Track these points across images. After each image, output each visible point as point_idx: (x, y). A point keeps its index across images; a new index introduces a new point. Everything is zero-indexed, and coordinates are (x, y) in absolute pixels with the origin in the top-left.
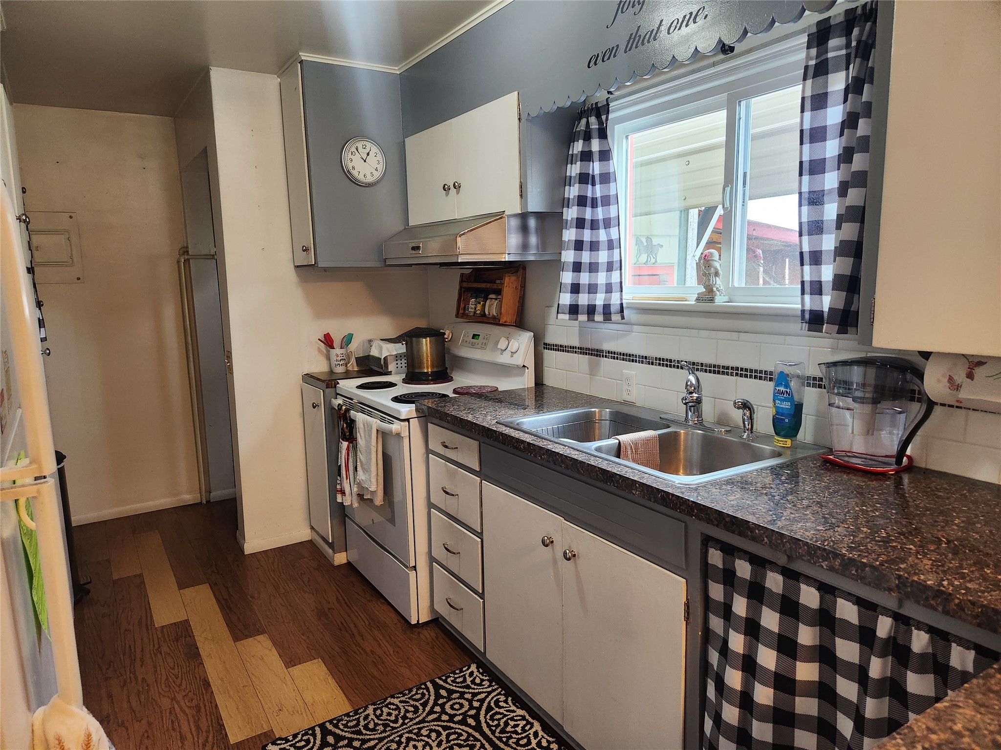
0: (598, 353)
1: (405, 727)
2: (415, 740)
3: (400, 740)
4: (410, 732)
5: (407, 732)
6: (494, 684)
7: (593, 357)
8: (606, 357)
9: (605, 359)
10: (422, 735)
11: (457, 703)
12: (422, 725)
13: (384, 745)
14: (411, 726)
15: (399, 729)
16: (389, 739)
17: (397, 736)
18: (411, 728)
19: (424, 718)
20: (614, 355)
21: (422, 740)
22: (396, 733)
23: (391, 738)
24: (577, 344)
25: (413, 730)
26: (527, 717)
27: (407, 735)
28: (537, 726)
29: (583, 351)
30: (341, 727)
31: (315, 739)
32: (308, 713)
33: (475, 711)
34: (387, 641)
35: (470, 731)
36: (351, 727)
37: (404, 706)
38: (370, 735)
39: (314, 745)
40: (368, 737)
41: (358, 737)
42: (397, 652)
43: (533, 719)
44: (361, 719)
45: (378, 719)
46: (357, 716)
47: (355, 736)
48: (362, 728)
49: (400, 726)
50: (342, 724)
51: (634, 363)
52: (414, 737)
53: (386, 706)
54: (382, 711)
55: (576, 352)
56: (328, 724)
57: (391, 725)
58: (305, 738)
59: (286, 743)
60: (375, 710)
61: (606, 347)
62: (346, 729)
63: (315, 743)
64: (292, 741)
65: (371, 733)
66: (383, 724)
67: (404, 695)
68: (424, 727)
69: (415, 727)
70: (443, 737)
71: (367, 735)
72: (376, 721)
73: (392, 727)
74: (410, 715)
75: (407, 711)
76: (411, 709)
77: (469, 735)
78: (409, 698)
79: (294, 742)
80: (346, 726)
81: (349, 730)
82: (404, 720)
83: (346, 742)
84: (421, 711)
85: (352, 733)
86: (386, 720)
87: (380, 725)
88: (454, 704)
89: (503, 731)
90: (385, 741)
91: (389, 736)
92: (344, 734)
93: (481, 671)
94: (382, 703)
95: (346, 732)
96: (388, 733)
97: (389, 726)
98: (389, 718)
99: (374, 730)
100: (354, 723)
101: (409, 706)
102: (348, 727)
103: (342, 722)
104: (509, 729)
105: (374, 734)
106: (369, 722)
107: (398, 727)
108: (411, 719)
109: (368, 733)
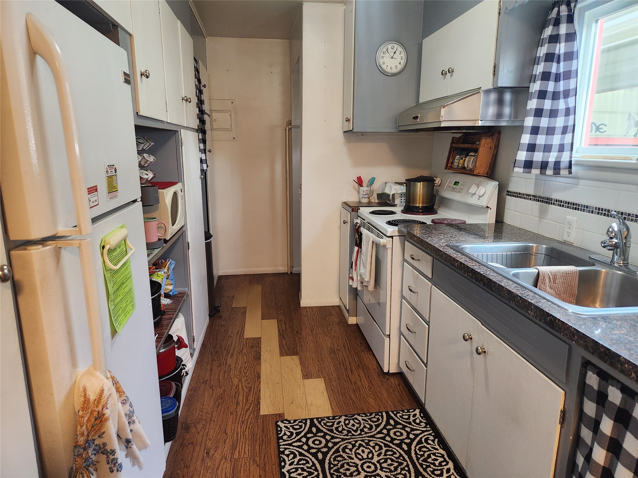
0: (548, 201)
1: (360, 436)
2: (364, 447)
3: (355, 444)
4: (363, 441)
5: (361, 440)
6: (428, 426)
7: (543, 204)
8: (554, 204)
9: (553, 206)
10: (370, 445)
11: (399, 432)
12: (371, 439)
13: (344, 444)
14: (364, 437)
15: (356, 437)
16: (348, 441)
17: (354, 441)
18: (364, 439)
19: (375, 435)
20: (561, 203)
21: (368, 448)
22: (354, 438)
23: (350, 441)
24: (532, 193)
25: (365, 440)
26: (446, 456)
27: (360, 442)
28: (451, 465)
29: (536, 198)
30: (322, 424)
31: (305, 426)
32: (307, 410)
33: (410, 440)
34: (366, 379)
35: (402, 453)
36: (328, 426)
37: (364, 423)
38: (337, 434)
39: (303, 430)
40: (336, 436)
41: (330, 433)
42: (370, 387)
43: (449, 459)
44: (336, 423)
45: (346, 426)
46: (334, 421)
47: (329, 433)
48: (334, 429)
49: (358, 435)
50: (324, 423)
51: (577, 211)
52: (364, 445)
53: (353, 419)
54: (349, 422)
55: (530, 199)
56: (315, 420)
57: (353, 432)
58: (300, 424)
59: (289, 424)
60: (345, 420)
61: (555, 196)
62: (324, 426)
63: (304, 429)
64: (292, 423)
65: (338, 433)
66: (347, 431)
67: (366, 416)
68: (373, 440)
69: (367, 438)
70: (383, 451)
71: (336, 434)
72: (344, 427)
73: (352, 434)
74: (366, 430)
75: (365, 427)
76: (368, 426)
77: (401, 455)
78: (369, 419)
79: (293, 424)
80: (325, 424)
81: (326, 427)
82: (361, 432)
83: (322, 434)
84: (374, 429)
85: (328, 430)
86: (350, 428)
87: (346, 430)
88: (397, 432)
89: (425, 460)
90: (346, 441)
91: (349, 439)
92: (322, 429)
93: (422, 415)
94: (351, 417)
95: (324, 428)
96: (349, 437)
97: (351, 433)
98: (352, 427)
99: (341, 432)
100: (331, 424)
101: (367, 424)
102: (326, 425)
103: (323, 421)
104: (430, 460)
105: (340, 435)
106: (340, 426)
107: (356, 435)
108: (366, 433)
109: (337, 433)
